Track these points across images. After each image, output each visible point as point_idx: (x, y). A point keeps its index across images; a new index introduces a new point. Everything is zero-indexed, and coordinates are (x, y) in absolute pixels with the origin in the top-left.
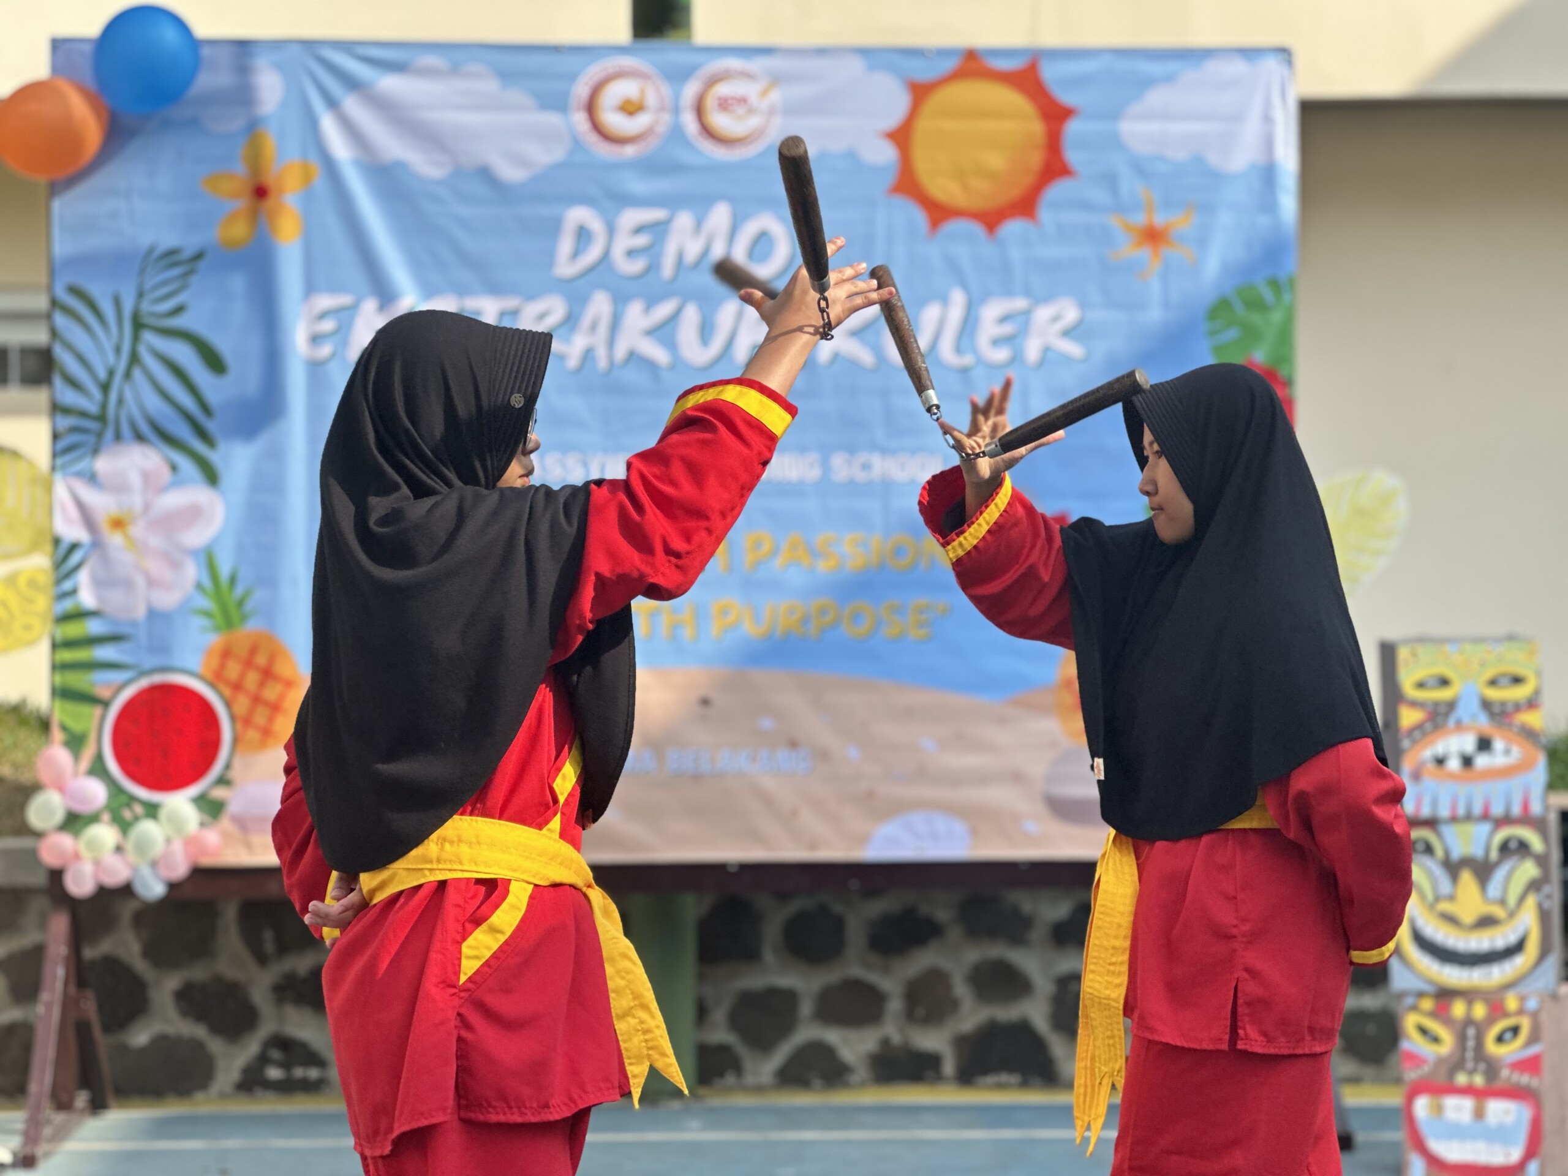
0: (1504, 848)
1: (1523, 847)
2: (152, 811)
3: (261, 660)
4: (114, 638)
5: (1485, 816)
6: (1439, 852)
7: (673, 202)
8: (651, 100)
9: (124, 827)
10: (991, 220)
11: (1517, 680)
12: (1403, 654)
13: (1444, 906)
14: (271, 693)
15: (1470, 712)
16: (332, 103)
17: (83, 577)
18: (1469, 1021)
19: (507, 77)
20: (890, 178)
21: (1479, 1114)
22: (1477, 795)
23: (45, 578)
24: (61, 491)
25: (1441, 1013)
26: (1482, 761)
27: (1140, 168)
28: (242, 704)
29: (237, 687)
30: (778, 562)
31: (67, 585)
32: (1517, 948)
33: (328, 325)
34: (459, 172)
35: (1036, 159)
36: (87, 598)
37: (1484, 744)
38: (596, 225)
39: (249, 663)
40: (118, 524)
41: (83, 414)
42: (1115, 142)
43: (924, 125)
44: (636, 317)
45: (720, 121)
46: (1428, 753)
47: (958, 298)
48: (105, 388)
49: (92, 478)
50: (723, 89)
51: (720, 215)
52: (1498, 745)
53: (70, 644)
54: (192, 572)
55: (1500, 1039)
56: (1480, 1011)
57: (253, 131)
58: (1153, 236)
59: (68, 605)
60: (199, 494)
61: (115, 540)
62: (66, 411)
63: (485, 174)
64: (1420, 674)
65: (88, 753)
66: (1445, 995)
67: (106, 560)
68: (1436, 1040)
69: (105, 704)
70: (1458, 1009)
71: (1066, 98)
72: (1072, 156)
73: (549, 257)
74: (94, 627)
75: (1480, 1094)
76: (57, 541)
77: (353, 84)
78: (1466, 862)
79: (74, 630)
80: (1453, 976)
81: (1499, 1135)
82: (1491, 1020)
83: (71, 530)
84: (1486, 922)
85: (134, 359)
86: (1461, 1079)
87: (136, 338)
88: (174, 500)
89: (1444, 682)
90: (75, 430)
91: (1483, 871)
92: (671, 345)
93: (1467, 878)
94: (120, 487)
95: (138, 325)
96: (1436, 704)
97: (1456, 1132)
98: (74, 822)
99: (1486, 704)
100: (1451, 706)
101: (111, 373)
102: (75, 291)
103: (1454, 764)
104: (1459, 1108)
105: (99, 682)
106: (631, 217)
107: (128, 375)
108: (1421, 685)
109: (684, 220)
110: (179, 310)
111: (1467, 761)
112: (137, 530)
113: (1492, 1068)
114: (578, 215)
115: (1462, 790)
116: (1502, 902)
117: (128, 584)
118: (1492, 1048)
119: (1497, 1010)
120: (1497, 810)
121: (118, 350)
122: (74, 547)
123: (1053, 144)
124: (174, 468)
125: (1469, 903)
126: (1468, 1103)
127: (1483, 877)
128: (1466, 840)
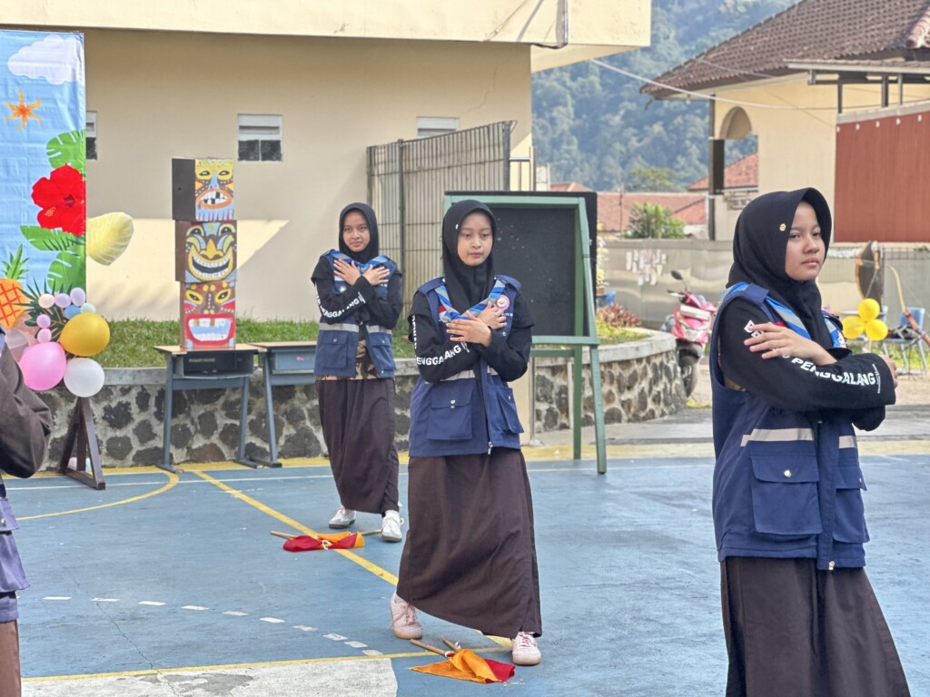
0: (223, 232)
1: (229, 230)
5: (217, 221)
6: (203, 234)
11: (227, 173)
12: (197, 163)
13: (203, 252)
15: (214, 184)
18: (209, 292)
21: (212, 324)
22: (216, 213)
25: (199, 289)
26: (217, 201)
32: (226, 266)
37: (218, 195)
46: (202, 199)
52: (222, 196)
55: (220, 297)
56: (213, 288)
64: (201, 170)
66: (201, 284)
68: (197, 299)
70: (205, 288)
75: (212, 317)
78: (211, 236)
80: (206, 276)
81: (219, 330)
82: (217, 291)
84: (217, 257)
86: (206, 312)
89: (208, 173)
91: (216, 239)
93: (211, 242)
96: (205, 181)
97: (205, 331)
99: (219, 181)
100: (210, 181)
103: (209, 202)
104: (205, 322)
108: (201, 174)
111: (213, 201)
113: (217, 307)
115: (211, 211)
116: (222, 250)
118: (217, 300)
119: (219, 287)
120: (220, 219)
125: (211, 251)
126: (208, 320)
127: (216, 242)
128: (211, 229)
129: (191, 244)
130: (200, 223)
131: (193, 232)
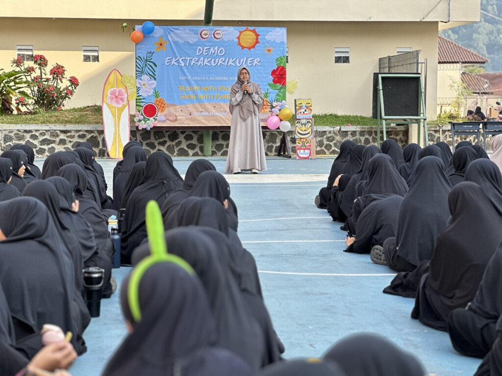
0: (308, 122)
1: (310, 122)
2: (149, 120)
3: (161, 102)
4: (144, 99)
5: (306, 119)
6: (301, 123)
7: (211, 46)
8: (208, 34)
9: (145, 122)
10: (249, 48)
11: (309, 104)
12: (297, 101)
13: (301, 129)
14: (162, 105)
15: (304, 107)
16: (169, 34)
17: (140, 91)
19: (190, 30)
20: (237, 43)
21: (304, 152)
22: (305, 116)
23: (136, 91)
25: (300, 141)
26: (305, 113)
27: (268, 42)
28: (159, 107)
29: (158, 105)
30: (223, 90)
31: (138, 92)
32: (309, 133)
33: (169, 61)
34: (185, 42)
35: (255, 41)
36: (140, 94)
37: (306, 111)
38: (201, 49)
39: (160, 102)
40: (144, 85)
41: (140, 72)
42: (265, 39)
43: (241, 36)
44: (206, 60)
45: (216, 36)
47: (245, 58)
48: (142, 68)
49: (141, 79)
50: (217, 32)
51: (216, 48)
53: (138, 99)
54: (152, 91)
55: (307, 143)
56: (304, 140)
57: (160, 37)
58: (269, 50)
59: (138, 95)
60: (154, 81)
61: (143, 87)
62: (138, 71)
63: (188, 42)
64: (299, 103)
65: (141, 113)
66: (301, 138)
67: (143, 89)
68: (300, 143)
69: (143, 107)
70: (302, 140)
71: (259, 33)
72: (259, 40)
73: (196, 53)
74: (141, 97)
75: (304, 149)
77: (172, 31)
78: (303, 124)
80: (302, 136)
81: (306, 154)
82: (306, 141)
83: (138, 86)
84: (305, 130)
85: (146, 65)
86: (302, 148)
88: (151, 82)
89: (301, 104)
91: (305, 125)
92: (211, 63)
93: (303, 125)
95: (146, 61)
97: (302, 154)
98: (140, 121)
99: (306, 106)
100: (302, 106)
101: (143, 66)
103: (302, 113)
104: (302, 151)
105: (142, 104)
106: (206, 48)
107: (145, 67)
109: (212, 48)
110: (151, 59)
111: (304, 112)
112: (146, 86)
113: (306, 146)
114: (199, 47)
115: (303, 116)
116: (307, 128)
117: (145, 92)
119: (306, 140)
121: (144, 64)
123: (257, 39)
124: (151, 78)
125: (304, 128)
126: (303, 150)
127: (305, 126)
128: (303, 121)
129: (297, 126)
130: (300, 119)
131: (297, 122)
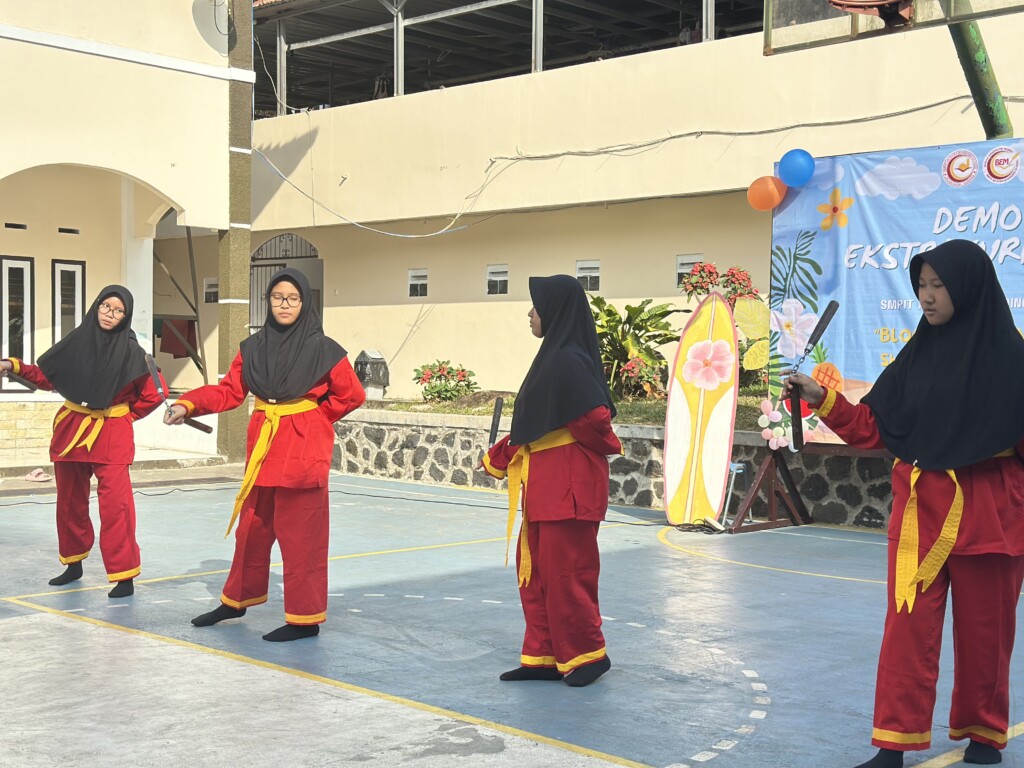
4: (785, 365)
7: (978, 203)
16: (860, 176)
17: (778, 344)
19: (919, 161)
24: (773, 316)
31: (773, 347)
33: (854, 255)
36: (779, 351)
38: (949, 214)
39: (826, 374)
41: (780, 289)
45: (997, 170)
49: (781, 311)
50: (998, 157)
51: (995, 207)
53: (774, 366)
57: (834, 189)
59: (773, 353)
60: (810, 314)
61: (787, 331)
62: (775, 288)
65: (778, 403)
67: (784, 338)
74: (781, 361)
76: (771, 332)
77: (867, 168)
79: (775, 361)
83: (775, 328)
85: (794, 270)
87: (795, 263)
88: (805, 317)
90: (777, 294)
94: (789, 314)
95: (796, 258)
98: (772, 425)
101: (787, 275)
102: (779, 249)
106: (962, 210)
107: (792, 276)
109: (981, 210)
110: (808, 252)
112: (794, 328)
114: (943, 210)
117: (790, 346)
121: (789, 267)
122: (776, 333)
124: (805, 307)
